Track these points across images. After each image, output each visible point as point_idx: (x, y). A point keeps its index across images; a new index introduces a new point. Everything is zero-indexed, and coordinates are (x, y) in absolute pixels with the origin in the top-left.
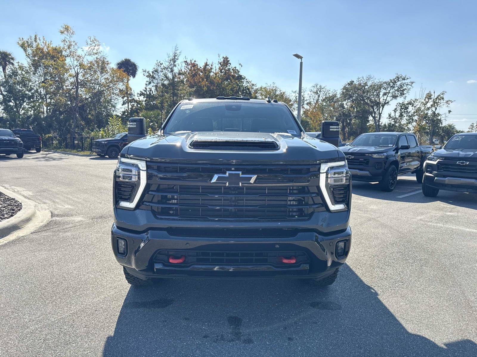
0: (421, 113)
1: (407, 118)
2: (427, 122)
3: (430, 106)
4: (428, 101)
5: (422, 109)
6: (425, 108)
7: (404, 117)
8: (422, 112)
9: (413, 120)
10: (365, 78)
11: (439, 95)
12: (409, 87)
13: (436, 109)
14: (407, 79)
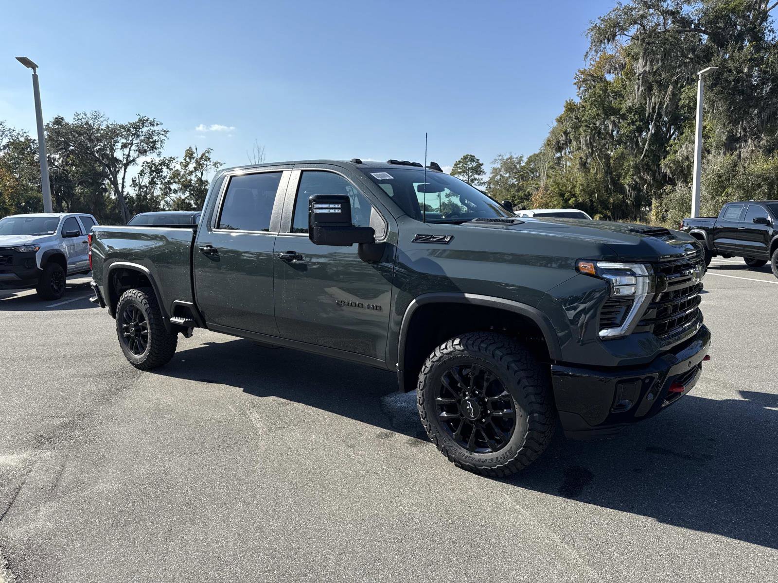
0: (181, 179)
1: (161, 187)
2: (192, 192)
3: (193, 169)
4: (189, 161)
5: (182, 173)
6: (185, 172)
7: (157, 184)
8: (182, 177)
9: (170, 190)
10: (89, 116)
11: (204, 154)
12: (163, 137)
13: (202, 174)
14: (157, 124)
